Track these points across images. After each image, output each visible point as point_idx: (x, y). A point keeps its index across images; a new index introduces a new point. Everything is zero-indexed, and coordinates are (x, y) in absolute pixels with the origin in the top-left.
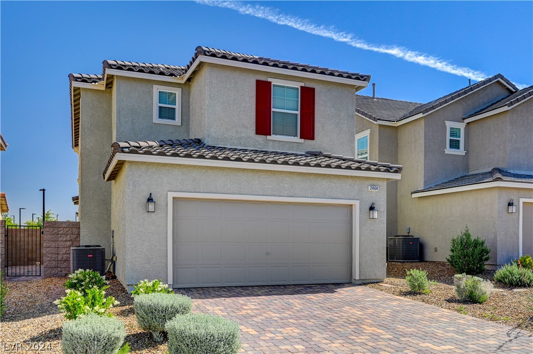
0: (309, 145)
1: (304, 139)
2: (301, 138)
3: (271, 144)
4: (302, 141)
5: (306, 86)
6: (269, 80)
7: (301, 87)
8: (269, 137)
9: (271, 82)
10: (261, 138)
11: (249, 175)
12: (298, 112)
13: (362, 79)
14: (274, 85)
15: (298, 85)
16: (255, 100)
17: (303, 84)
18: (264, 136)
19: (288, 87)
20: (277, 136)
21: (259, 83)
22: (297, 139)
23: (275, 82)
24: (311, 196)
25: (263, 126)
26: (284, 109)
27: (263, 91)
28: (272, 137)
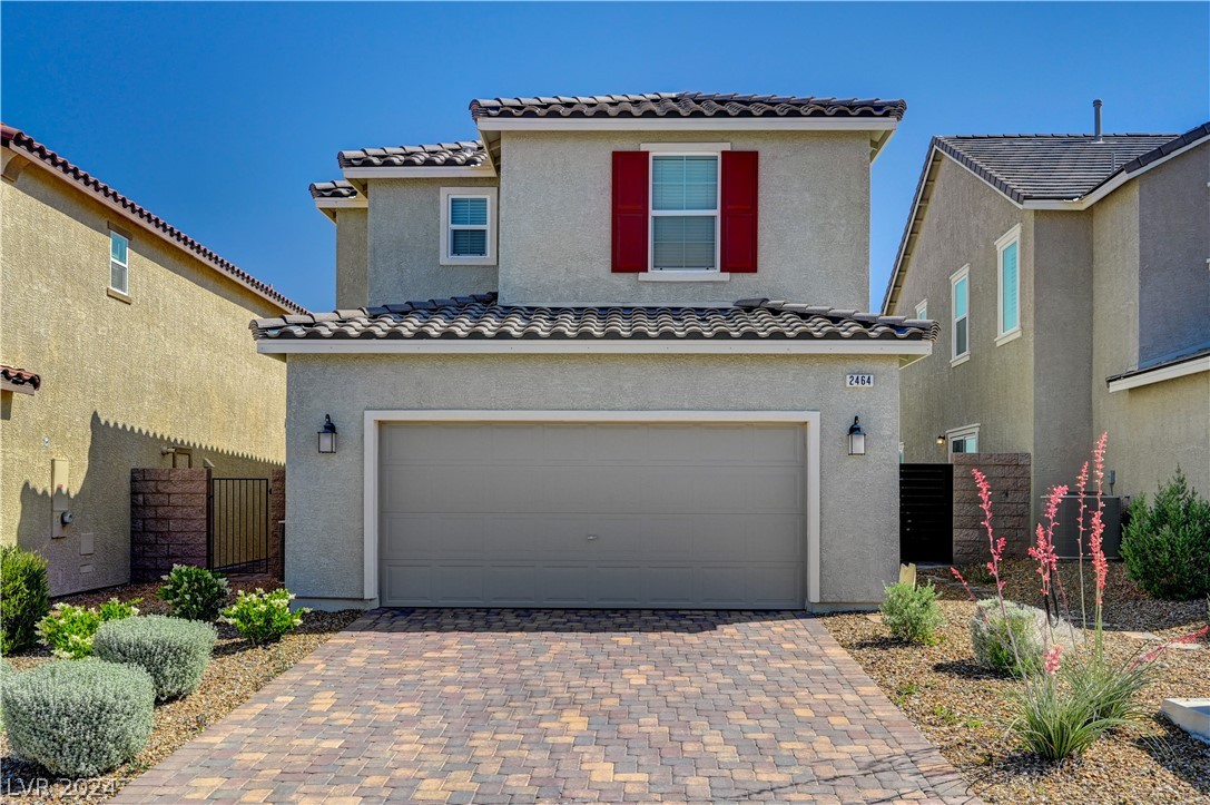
0: (743, 286)
1: (731, 272)
2: (722, 271)
3: (648, 289)
4: (726, 276)
5: (735, 149)
6: (643, 147)
7: (723, 153)
8: (642, 276)
9: (647, 153)
10: (624, 279)
11: (540, 365)
12: (717, 213)
13: (875, 113)
14: (655, 159)
15: (715, 150)
16: (610, 198)
17: (727, 147)
18: (632, 275)
19: (689, 158)
20: (665, 271)
21: (618, 157)
22: (715, 274)
23: (655, 150)
24: (691, 406)
25: (629, 253)
26: (682, 209)
27: (630, 173)
28: (653, 274)
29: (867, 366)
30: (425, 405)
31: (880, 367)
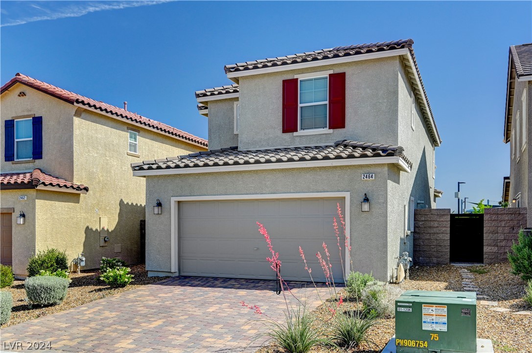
0: (338, 134)
1: (333, 129)
2: (329, 129)
3: (298, 139)
4: (331, 131)
5: (335, 73)
6: (296, 77)
7: (330, 75)
8: (295, 134)
9: (297, 79)
10: (288, 136)
12: (327, 102)
13: (398, 47)
14: (301, 81)
15: (326, 74)
16: (282, 101)
17: (331, 72)
18: (291, 133)
19: (315, 79)
20: (305, 131)
21: (285, 82)
22: (326, 130)
23: (301, 77)
25: (290, 124)
26: (312, 102)
27: (290, 88)
28: (300, 132)
29: (372, 170)
30: (192, 194)
31: (378, 170)
